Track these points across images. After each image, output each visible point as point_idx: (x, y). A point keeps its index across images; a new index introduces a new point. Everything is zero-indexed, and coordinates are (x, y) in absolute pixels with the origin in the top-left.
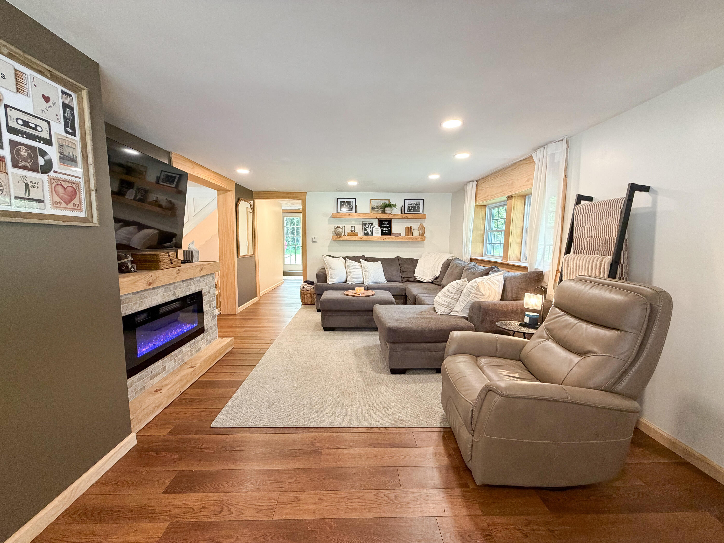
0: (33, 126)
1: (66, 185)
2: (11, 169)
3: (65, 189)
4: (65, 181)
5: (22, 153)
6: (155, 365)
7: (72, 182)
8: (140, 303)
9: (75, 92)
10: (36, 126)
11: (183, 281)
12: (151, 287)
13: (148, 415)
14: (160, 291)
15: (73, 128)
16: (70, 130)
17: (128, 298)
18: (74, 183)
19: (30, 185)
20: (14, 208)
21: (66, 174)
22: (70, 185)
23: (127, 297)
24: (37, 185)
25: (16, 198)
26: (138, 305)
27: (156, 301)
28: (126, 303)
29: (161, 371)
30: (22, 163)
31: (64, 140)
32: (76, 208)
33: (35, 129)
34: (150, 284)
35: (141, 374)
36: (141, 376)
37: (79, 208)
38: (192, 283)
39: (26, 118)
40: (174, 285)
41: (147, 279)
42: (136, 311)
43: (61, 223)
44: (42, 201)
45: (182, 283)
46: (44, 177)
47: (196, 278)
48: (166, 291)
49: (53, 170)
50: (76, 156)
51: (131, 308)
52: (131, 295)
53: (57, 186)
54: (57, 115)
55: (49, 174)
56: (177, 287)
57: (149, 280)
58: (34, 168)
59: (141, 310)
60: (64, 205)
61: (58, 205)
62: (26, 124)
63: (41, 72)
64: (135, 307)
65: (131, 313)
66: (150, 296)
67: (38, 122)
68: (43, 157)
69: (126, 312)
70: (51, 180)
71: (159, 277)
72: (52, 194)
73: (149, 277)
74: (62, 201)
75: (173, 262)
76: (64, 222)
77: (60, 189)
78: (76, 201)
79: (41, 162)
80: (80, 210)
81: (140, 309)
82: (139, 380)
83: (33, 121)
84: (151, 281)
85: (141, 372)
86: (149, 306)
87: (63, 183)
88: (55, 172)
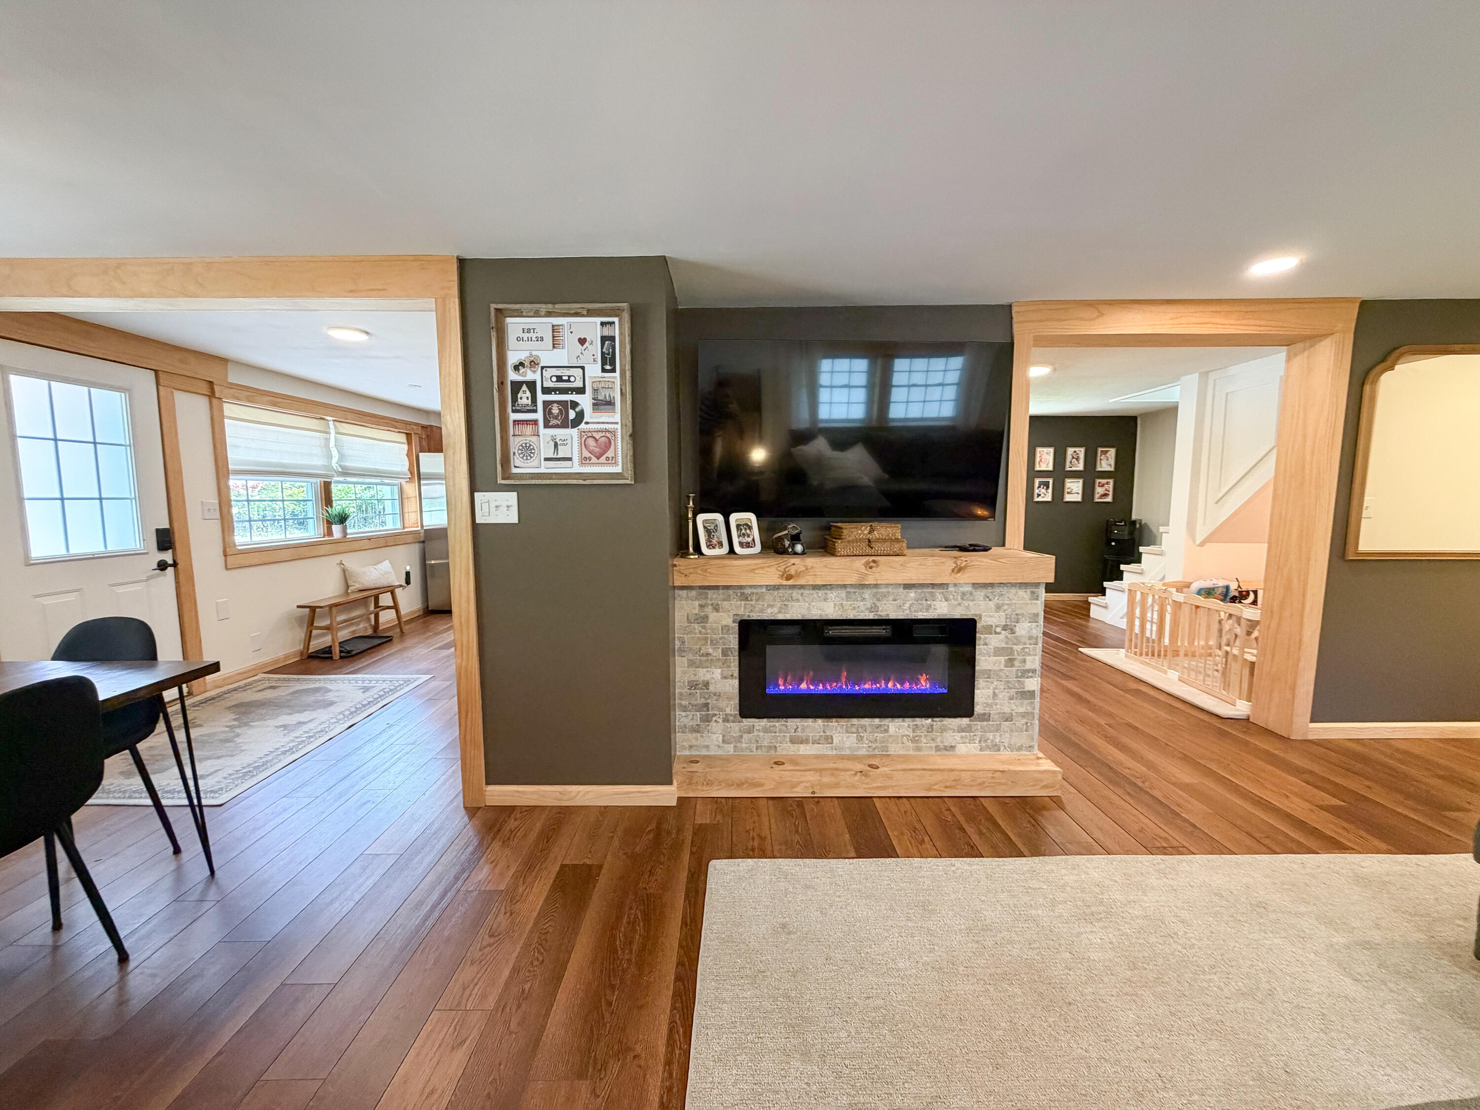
0: (566, 378)
1: (597, 436)
2: (542, 430)
3: (596, 440)
4: (597, 432)
5: (553, 411)
6: (806, 724)
7: (607, 431)
8: (781, 607)
9: (616, 316)
10: (569, 377)
11: (908, 586)
12: (791, 582)
13: (730, 785)
14: (832, 595)
15: (613, 363)
16: (608, 367)
17: (757, 594)
18: (609, 431)
19: (559, 443)
20: (542, 470)
21: (599, 423)
22: (604, 434)
23: (755, 591)
24: (565, 442)
25: (546, 459)
26: (776, 610)
27: (820, 612)
28: (751, 600)
29: (819, 739)
30: (553, 422)
31: (600, 381)
32: (610, 462)
33: (569, 381)
34: (789, 578)
35: (772, 724)
36: (770, 727)
37: (613, 462)
38: (939, 596)
39: (559, 372)
40: (875, 590)
41: (784, 567)
42: (772, 618)
43: (581, 482)
44: (570, 459)
45: (901, 590)
46: (574, 432)
47: (955, 585)
48: (848, 598)
49: (584, 421)
50: (614, 397)
51: (762, 611)
52: (764, 590)
53: (588, 439)
54: (593, 355)
55: (579, 427)
56: (885, 596)
57: (787, 570)
58: (564, 425)
59: (784, 618)
60: (594, 460)
61: (588, 462)
62: (559, 379)
63: (577, 315)
64: (769, 610)
65: (760, 618)
66: (807, 599)
67: (572, 372)
68: (574, 410)
69: (751, 614)
70: (582, 432)
71: (812, 568)
72: (581, 449)
73: (789, 564)
74: (591, 455)
75: (873, 545)
76: (584, 480)
77: (591, 442)
78: (610, 454)
79: (572, 415)
80: (615, 463)
81: (780, 617)
82: (766, 730)
83: (565, 373)
84: (793, 572)
85: (771, 720)
86: (803, 616)
87: (595, 435)
88: (587, 423)
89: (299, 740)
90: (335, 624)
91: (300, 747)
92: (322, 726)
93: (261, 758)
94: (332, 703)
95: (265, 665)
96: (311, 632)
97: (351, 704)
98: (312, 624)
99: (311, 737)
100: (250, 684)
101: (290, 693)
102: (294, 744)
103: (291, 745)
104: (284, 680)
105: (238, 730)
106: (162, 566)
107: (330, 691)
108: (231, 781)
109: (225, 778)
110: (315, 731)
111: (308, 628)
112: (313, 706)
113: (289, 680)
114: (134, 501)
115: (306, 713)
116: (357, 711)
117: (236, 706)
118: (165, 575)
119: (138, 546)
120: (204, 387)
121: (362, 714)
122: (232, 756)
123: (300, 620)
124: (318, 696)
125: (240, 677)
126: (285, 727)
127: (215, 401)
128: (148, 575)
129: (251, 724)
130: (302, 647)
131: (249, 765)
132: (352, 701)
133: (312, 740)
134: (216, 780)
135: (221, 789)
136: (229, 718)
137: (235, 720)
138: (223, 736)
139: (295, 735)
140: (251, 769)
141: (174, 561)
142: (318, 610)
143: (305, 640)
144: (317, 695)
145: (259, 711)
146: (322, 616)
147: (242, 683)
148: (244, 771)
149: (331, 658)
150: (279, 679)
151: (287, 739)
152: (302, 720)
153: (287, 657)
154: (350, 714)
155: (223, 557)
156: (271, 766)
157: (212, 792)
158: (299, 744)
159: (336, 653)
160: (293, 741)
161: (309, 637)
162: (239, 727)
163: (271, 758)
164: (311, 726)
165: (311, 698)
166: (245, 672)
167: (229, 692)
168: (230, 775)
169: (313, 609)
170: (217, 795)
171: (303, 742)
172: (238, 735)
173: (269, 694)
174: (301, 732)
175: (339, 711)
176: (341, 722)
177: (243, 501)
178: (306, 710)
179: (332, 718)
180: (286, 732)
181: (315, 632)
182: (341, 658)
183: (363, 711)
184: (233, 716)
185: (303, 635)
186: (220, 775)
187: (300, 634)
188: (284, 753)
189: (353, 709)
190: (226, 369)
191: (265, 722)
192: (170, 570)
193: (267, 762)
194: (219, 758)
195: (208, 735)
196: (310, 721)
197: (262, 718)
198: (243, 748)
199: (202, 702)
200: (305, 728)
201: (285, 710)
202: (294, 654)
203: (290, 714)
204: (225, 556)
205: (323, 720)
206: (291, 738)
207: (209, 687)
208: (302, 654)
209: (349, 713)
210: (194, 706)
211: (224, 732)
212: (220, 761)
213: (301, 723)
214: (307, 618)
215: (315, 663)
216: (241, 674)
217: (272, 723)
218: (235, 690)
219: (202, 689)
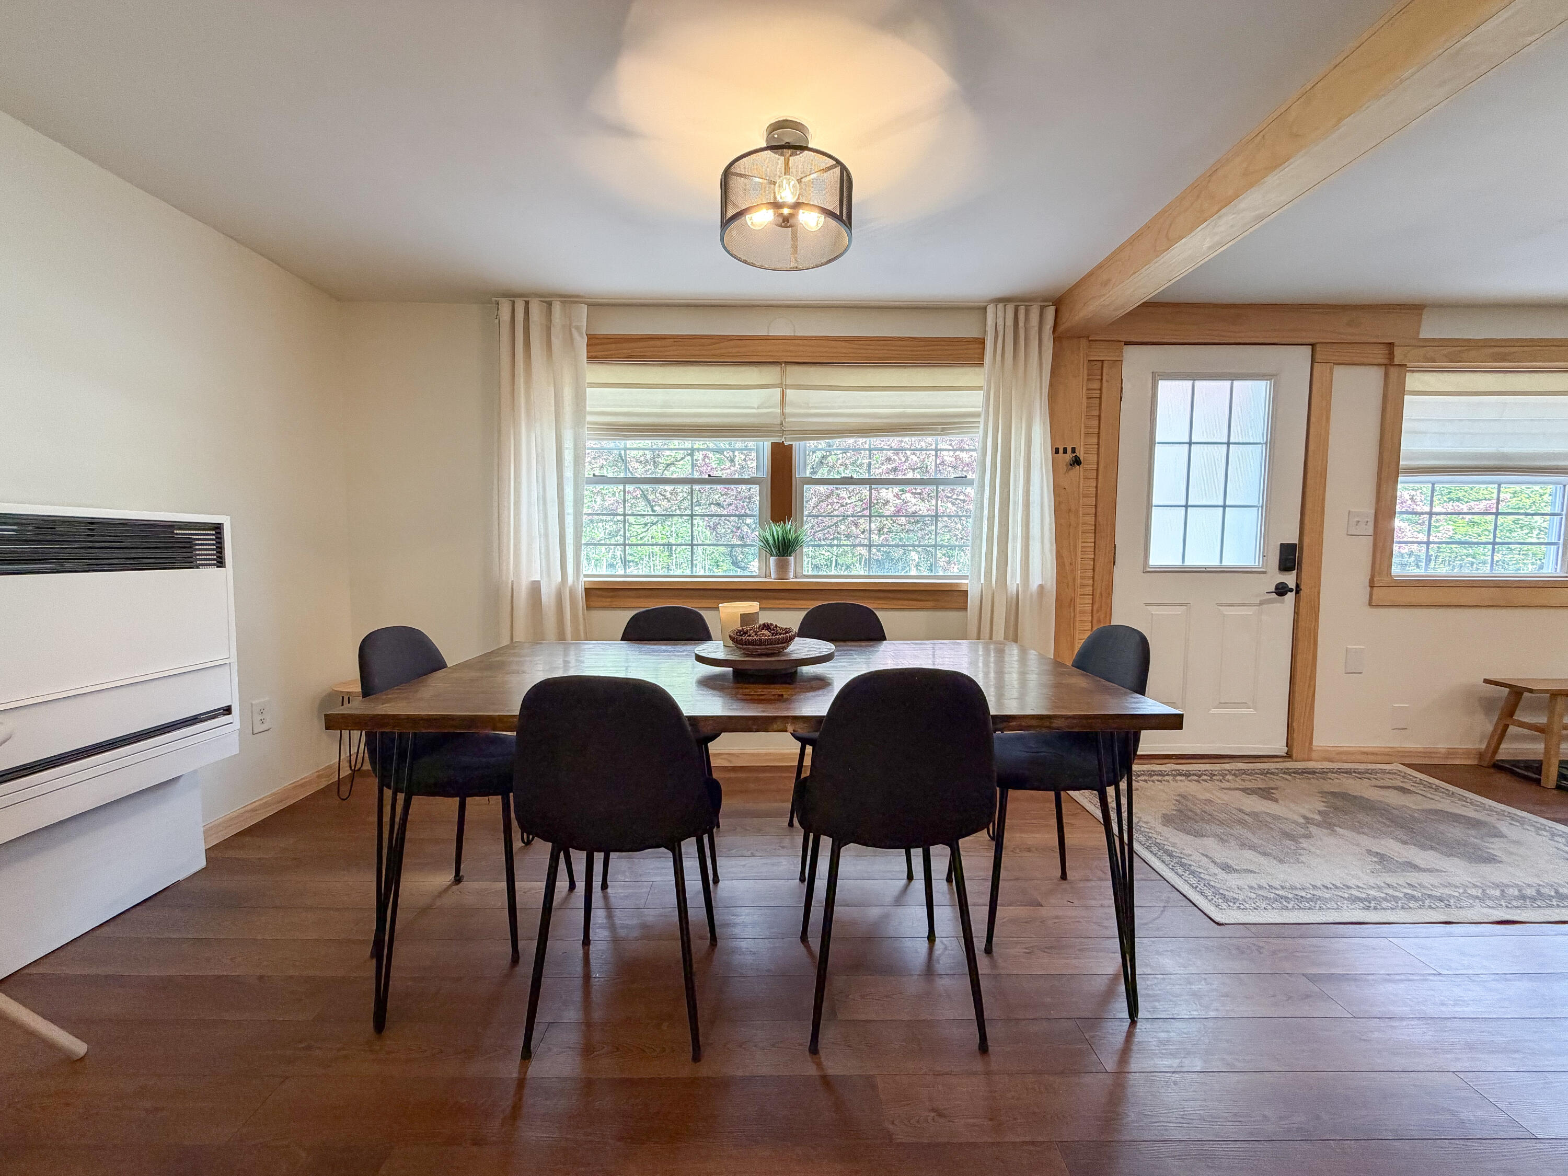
89: (1390, 891)
90: (1556, 728)
91: (1385, 904)
92: (1447, 891)
93: (1314, 887)
94: (1491, 859)
95: (1410, 754)
96: (1507, 726)
97: (1530, 880)
98: (1511, 714)
99: (1413, 897)
100: (1373, 772)
101: (1423, 811)
102: (1378, 894)
103: (1372, 892)
104: (1430, 786)
105: (1313, 829)
106: (1281, 590)
107: (1501, 835)
108: (1254, 896)
109: (1251, 887)
110: (1430, 892)
111: (1500, 719)
112: (1449, 848)
113: (1437, 789)
114: (1260, 509)
115: (1431, 852)
116: (1538, 898)
117: (1333, 794)
118: (1283, 602)
119: (1257, 564)
120: (1380, 355)
121: (1548, 911)
122: (1281, 861)
123: (1487, 705)
124: (1472, 837)
125: (1363, 758)
126: (1382, 858)
127: (1393, 371)
128: (1262, 599)
129: (1338, 829)
130: (1484, 746)
131: (1293, 888)
132: (1537, 876)
133: (1412, 904)
134: (1240, 883)
135: (1235, 900)
136: (1312, 806)
137: (1320, 812)
138: (1288, 827)
139: (1389, 880)
140: (1290, 896)
141: (1297, 586)
142: (1526, 694)
143: (1492, 736)
144: (1473, 832)
145: (1360, 816)
146: (1535, 708)
147: (1362, 767)
148: (1281, 893)
149: (1538, 782)
150: (1421, 782)
151: (1372, 881)
152: (1418, 861)
153: (1451, 753)
154: (1516, 898)
155: (1369, 588)
156: (1321, 908)
157: (1223, 896)
158: (1385, 899)
159: (1551, 775)
160: (1379, 888)
161: (1501, 734)
162: (1318, 825)
163: (1327, 896)
164: (1426, 879)
165: (1455, 832)
166: (1373, 754)
167: (1340, 771)
168: (1261, 887)
169: (1517, 693)
170: (1224, 906)
171: (1396, 899)
172: (1308, 836)
173: (1393, 799)
174: (1401, 881)
175: (1497, 880)
176: (1490, 903)
177: (1422, 513)
178: (1432, 848)
179: (1475, 886)
180: (1377, 867)
181: (1512, 729)
182: (1559, 787)
183: (1552, 906)
184: (1321, 806)
185: (1490, 728)
186: (1251, 880)
187: (1486, 725)
188: (1354, 900)
189: (1531, 892)
190: (1420, 321)
191: (1357, 837)
192: (1291, 596)
193: (1319, 898)
194: (1265, 854)
195: (1276, 818)
196: (1430, 871)
197: (1358, 828)
198: (1302, 859)
199: (1296, 772)
200: (1414, 877)
201: (1400, 834)
202: (1467, 753)
203: (1404, 843)
204: (1372, 587)
205: (1456, 880)
206: (1379, 882)
207: (1314, 755)
208: (1481, 755)
209: (1516, 893)
210: (1285, 773)
211: (1295, 822)
212: (1263, 860)
213: (1412, 866)
214: (1501, 704)
215: (1501, 780)
216: (1367, 753)
217: (1366, 841)
218: (1348, 772)
219: (1306, 757)
